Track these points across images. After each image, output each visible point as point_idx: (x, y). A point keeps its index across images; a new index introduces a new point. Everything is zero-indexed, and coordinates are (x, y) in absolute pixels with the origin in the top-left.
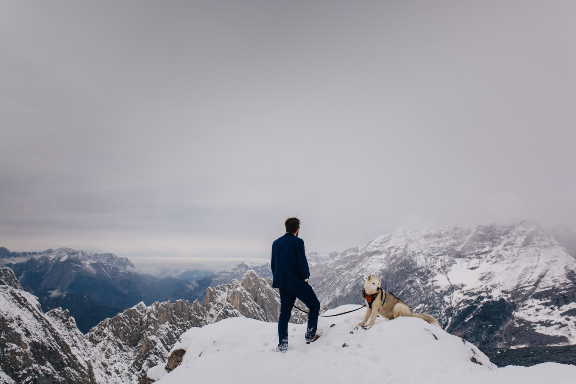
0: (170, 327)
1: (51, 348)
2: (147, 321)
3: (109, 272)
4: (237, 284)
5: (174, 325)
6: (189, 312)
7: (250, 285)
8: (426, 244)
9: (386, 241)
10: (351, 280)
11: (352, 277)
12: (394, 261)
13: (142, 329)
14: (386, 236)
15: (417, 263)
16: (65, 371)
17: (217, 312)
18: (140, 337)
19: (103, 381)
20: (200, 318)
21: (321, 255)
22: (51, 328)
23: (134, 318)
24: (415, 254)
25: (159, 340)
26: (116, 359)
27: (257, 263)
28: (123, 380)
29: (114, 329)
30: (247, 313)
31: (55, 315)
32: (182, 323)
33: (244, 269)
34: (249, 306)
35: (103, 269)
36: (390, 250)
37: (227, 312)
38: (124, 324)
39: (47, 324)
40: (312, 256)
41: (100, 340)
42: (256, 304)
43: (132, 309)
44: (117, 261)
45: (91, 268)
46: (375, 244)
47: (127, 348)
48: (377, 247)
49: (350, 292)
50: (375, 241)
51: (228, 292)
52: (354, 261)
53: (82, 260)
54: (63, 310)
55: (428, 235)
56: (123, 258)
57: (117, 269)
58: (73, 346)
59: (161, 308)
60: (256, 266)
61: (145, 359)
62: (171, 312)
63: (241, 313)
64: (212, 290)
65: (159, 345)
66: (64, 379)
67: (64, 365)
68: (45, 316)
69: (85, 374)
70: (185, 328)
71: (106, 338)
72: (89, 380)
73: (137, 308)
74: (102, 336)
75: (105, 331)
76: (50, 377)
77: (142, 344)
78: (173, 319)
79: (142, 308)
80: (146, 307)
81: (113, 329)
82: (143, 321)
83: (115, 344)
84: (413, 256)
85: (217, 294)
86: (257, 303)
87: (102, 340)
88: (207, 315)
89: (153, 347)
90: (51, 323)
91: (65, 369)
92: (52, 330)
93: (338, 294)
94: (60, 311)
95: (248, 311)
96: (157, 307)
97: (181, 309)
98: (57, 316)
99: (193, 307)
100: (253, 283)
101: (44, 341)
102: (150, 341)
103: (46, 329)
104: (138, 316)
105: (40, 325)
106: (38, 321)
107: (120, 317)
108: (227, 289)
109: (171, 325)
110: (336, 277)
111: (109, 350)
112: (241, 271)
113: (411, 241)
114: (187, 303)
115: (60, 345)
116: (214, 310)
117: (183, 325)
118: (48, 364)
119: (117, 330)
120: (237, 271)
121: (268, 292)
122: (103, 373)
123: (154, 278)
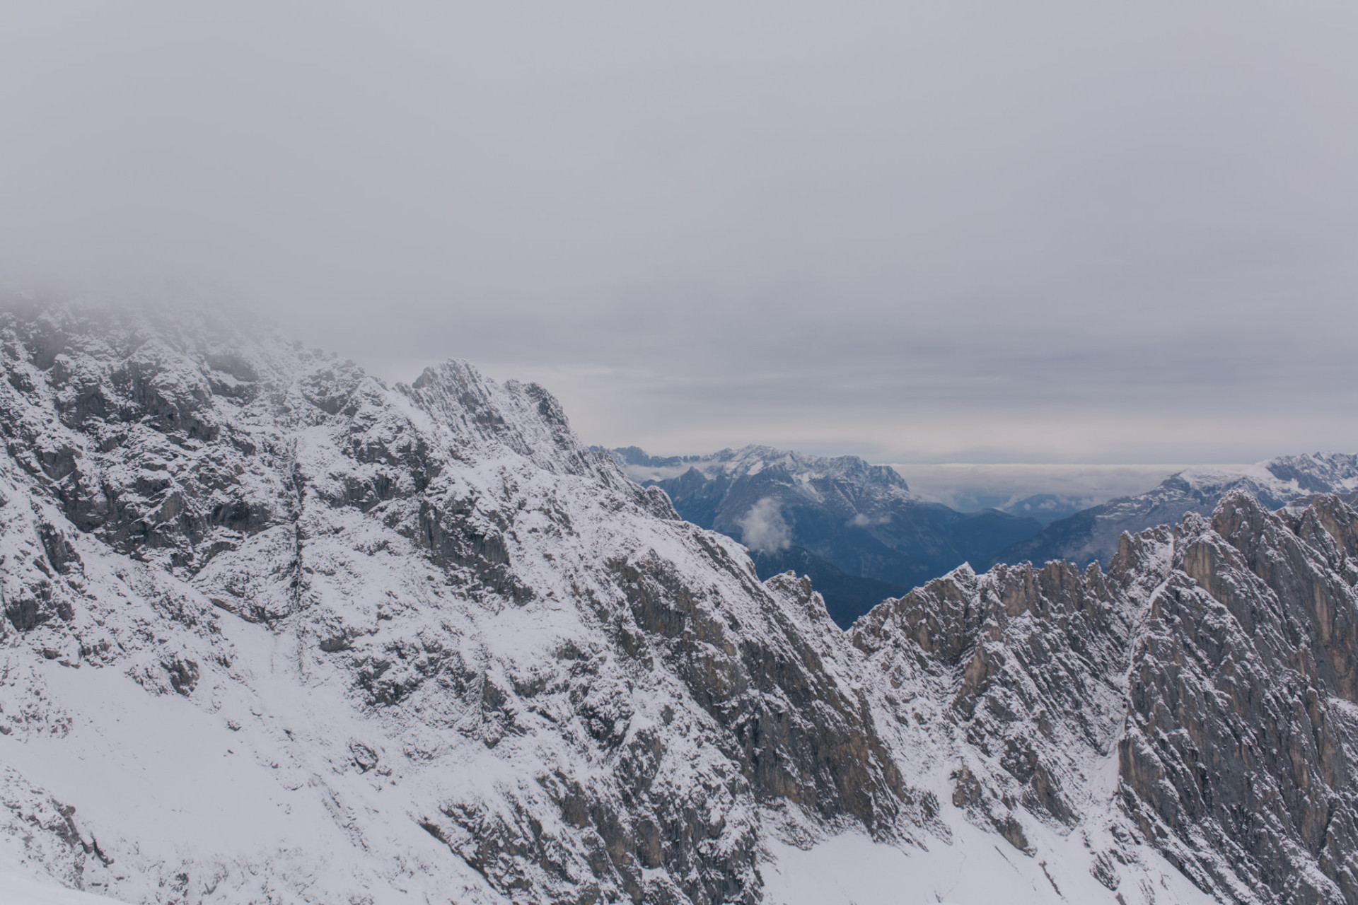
0: (1036, 625)
1: (781, 657)
2: (979, 607)
3: (852, 498)
4: (1200, 525)
5: (1042, 619)
6: (1079, 589)
7: (1236, 527)
13: (969, 626)
16: (813, 709)
17: (1147, 593)
18: (965, 643)
19: (892, 737)
20: (1107, 605)
22: (780, 614)
23: (949, 599)
25: (1010, 653)
26: (916, 690)
27: (1215, 478)
28: (934, 737)
29: (907, 624)
30: (1232, 597)
31: (782, 586)
32: (1061, 616)
33: (1178, 491)
34: (1236, 580)
35: (839, 492)
37: (1177, 594)
38: (928, 613)
39: (770, 605)
41: (876, 645)
42: (1255, 577)
43: (944, 578)
44: (867, 473)
45: (813, 490)
47: (938, 667)
51: (1175, 546)
53: (794, 471)
54: (798, 576)
56: (880, 468)
57: (868, 492)
58: (824, 655)
59: (1012, 578)
60: (1211, 484)
61: (980, 695)
62: (1036, 589)
63: (1215, 597)
64: (1132, 538)
65: (1012, 664)
66: (811, 725)
67: (809, 696)
68: (763, 586)
69: (854, 718)
70: (1070, 627)
71: (890, 642)
72: (864, 732)
73: (955, 576)
74: (880, 637)
75: (886, 627)
76: (784, 719)
77: (972, 659)
78: (1041, 605)
79: (966, 578)
80: (975, 576)
81: (903, 623)
82: (971, 608)
83: (910, 657)
85: (1145, 548)
86: (1255, 572)
87: (882, 645)
88: (1122, 599)
89: (998, 669)
90: (777, 603)
91: (813, 704)
92: (781, 620)
94: (792, 578)
95: (1233, 592)
96: (1001, 577)
97: (1057, 582)
98: (786, 588)
99: (1088, 579)
100: (1245, 523)
101: (767, 641)
102: (990, 655)
103: (770, 616)
104: (958, 596)
105: (756, 606)
106: (753, 597)
107: (918, 597)
108: (1171, 538)
109: (1037, 620)
111: (899, 669)
112: (1170, 496)
115: (799, 653)
116: (1140, 587)
117: (1065, 620)
118: (779, 690)
119: (912, 625)
120: (1161, 495)
121: (1287, 546)
122: (890, 718)
123: (955, 513)
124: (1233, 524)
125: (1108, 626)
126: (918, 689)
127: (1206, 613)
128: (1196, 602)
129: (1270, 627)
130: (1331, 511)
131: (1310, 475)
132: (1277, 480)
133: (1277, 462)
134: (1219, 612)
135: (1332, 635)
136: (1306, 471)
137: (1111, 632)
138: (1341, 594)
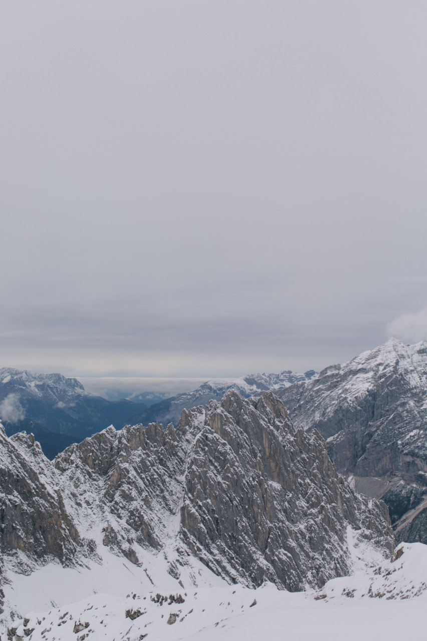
0: (144, 454)
1: (18, 476)
2: (117, 446)
3: (56, 394)
4: (216, 405)
5: (147, 451)
6: (163, 436)
7: (231, 406)
8: (421, 360)
9: (373, 357)
10: (333, 402)
11: (333, 399)
12: (383, 380)
13: (112, 456)
14: (373, 351)
15: (411, 382)
16: (33, 501)
17: (194, 437)
18: (110, 464)
19: (74, 513)
20: (176, 443)
21: (295, 374)
22: (17, 453)
23: (103, 443)
24: (408, 372)
25: (132, 468)
26: (86, 488)
27: (222, 384)
28: (94, 512)
29: (82, 456)
30: (229, 438)
31: (19, 439)
32: (156, 449)
33: (207, 390)
34: (231, 430)
35: (50, 391)
36: (378, 368)
37: (207, 437)
38: (93, 450)
39: (12, 449)
40: (285, 376)
41: (67, 467)
42: (239, 428)
43: (101, 433)
44: (64, 382)
45: (37, 390)
46: (360, 361)
47: (97, 476)
48: (362, 364)
49: (332, 417)
50: (359, 358)
51: (206, 415)
52: (335, 380)
53: (27, 381)
54: (28, 434)
55: (423, 350)
56: (71, 379)
57: (65, 391)
58: (40, 473)
59: (133, 432)
60: (220, 387)
61: (117, 489)
62: (144, 437)
63: (223, 438)
64: (187, 412)
65: (133, 473)
66: (32, 510)
67: (32, 495)
68: (9, 439)
69: (54, 505)
70: (159, 454)
71: (74, 465)
72: (60, 511)
74: (69, 463)
75: (72, 458)
76: (18, 508)
77: (114, 472)
78: (146, 444)
79: (111, 432)
80: (116, 431)
81: (80, 455)
82: (113, 447)
83: (83, 473)
84: (405, 374)
85: (193, 416)
86: (239, 426)
87: (70, 467)
88: (183, 440)
89: (126, 476)
90: (16, 448)
91: (34, 499)
92: (18, 456)
93: (318, 419)
94: (24, 435)
95: (230, 435)
96: (128, 431)
97: (154, 433)
98: (21, 440)
99: (167, 431)
100: (235, 404)
101: (10, 468)
102: (122, 469)
103: (12, 455)
104: (108, 441)
105: (5, 450)
106: (3, 445)
107: (88, 443)
108: (204, 412)
109: (144, 452)
110: (315, 399)
111: (78, 479)
112: (204, 392)
113: (402, 357)
114: (160, 426)
115: (27, 473)
116: (190, 434)
117: (157, 451)
118: (16, 493)
119: (85, 456)
120: (200, 392)
121: (252, 414)
122: (73, 504)
123: (106, 401)
124: (230, 405)
125: (176, 453)
126: (87, 488)
127: (219, 445)
128: (214, 441)
129: (245, 450)
130: (269, 398)
131: (261, 383)
132: (247, 385)
133: (248, 377)
134: (224, 444)
135: (270, 453)
136: (260, 381)
137: (178, 456)
138: (273, 435)
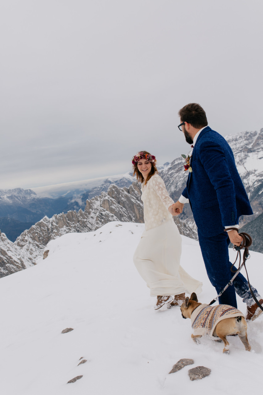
0: (67, 229)
2: (51, 227)
3: (21, 200)
4: (105, 195)
5: (69, 227)
6: (77, 217)
7: (114, 194)
10: (181, 179)
11: (181, 177)
13: (49, 233)
16: (7, 267)
17: (95, 215)
18: (49, 238)
20: (85, 220)
23: (43, 227)
26: (37, 254)
27: (117, 179)
29: (32, 236)
30: (115, 212)
32: (74, 225)
33: (108, 183)
34: (115, 208)
35: (16, 199)
37: (102, 214)
38: (37, 232)
41: (24, 244)
42: (120, 205)
43: (40, 221)
44: (24, 192)
45: (8, 200)
47: (43, 246)
49: (181, 187)
51: (100, 201)
52: (180, 166)
56: (27, 190)
57: (25, 197)
58: (8, 250)
59: (59, 218)
62: (66, 219)
63: (111, 213)
64: (89, 201)
67: (5, 263)
69: (19, 267)
70: (77, 228)
71: (28, 242)
73: (43, 220)
74: (24, 241)
75: (26, 238)
78: (68, 223)
79: (46, 220)
80: (49, 219)
81: (31, 236)
82: (49, 228)
83: (34, 245)
85: (93, 203)
87: (25, 244)
88: (89, 218)
93: (173, 190)
95: (115, 211)
96: (56, 218)
97: (71, 216)
99: (79, 214)
100: (115, 192)
104: (45, 225)
107: (34, 228)
108: (99, 199)
109: (67, 228)
110: (170, 179)
111: (31, 250)
112: (107, 185)
114: (75, 212)
116: (93, 213)
117: (75, 226)
119: (33, 236)
120: (104, 185)
121: (126, 197)
122: (31, 264)
125: (86, 225)
126: (38, 254)
127: (109, 217)
128: (106, 215)
129: (125, 218)
130: (136, 185)
134: (112, 216)
135: (140, 217)
137: (87, 227)
138: (140, 206)
